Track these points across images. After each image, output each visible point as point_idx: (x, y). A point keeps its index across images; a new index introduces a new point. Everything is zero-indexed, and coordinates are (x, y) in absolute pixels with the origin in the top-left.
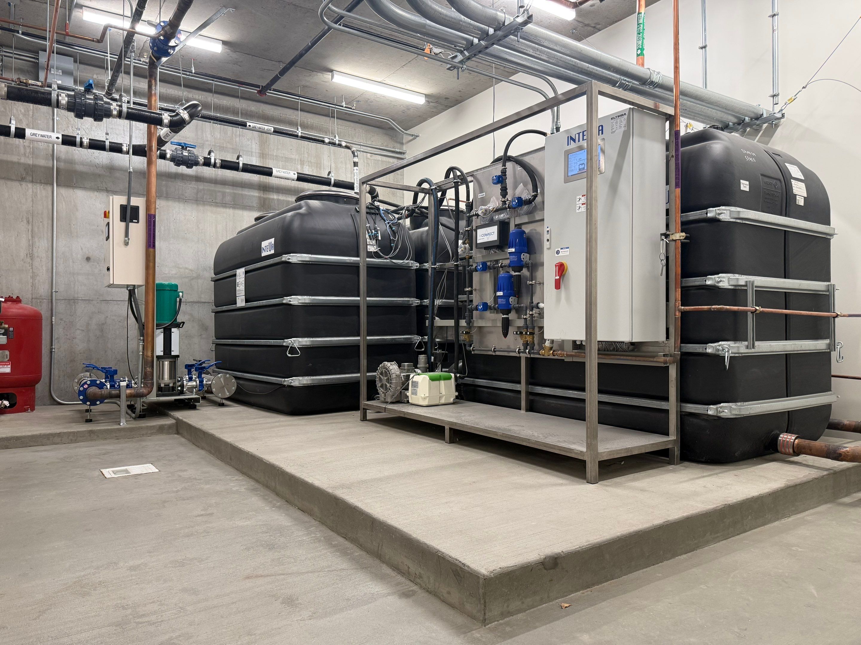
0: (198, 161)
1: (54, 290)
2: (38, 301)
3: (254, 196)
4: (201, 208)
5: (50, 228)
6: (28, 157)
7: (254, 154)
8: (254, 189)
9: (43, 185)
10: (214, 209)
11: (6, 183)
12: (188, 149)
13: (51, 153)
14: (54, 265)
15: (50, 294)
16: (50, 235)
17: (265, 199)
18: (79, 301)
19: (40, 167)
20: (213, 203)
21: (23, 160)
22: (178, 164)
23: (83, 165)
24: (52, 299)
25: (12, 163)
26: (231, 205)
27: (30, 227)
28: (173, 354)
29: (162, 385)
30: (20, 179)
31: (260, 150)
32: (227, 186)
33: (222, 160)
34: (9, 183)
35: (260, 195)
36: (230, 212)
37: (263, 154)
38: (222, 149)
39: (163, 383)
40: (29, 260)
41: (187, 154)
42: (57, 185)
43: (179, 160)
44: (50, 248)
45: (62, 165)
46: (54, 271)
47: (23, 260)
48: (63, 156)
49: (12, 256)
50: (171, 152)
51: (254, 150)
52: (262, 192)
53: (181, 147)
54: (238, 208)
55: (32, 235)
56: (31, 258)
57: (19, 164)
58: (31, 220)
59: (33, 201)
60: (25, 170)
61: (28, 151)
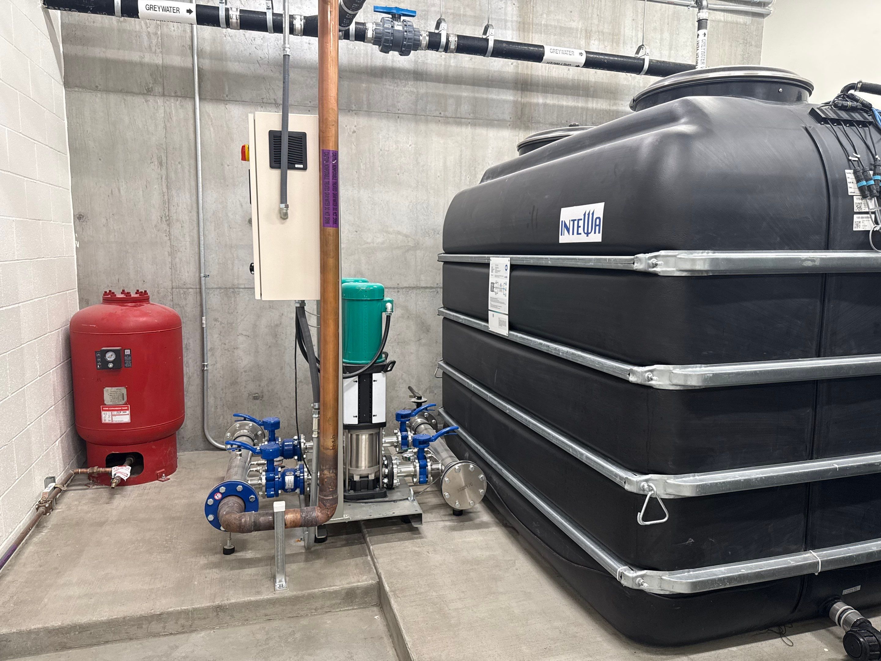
0: (419, 40)
1: (202, 275)
2: (182, 292)
3: (505, 101)
4: (422, 127)
5: (193, 171)
6: (155, 53)
7: (509, 24)
8: (508, 88)
9: (179, 99)
10: (442, 128)
11: (125, 100)
12: (403, 18)
13: (190, 43)
14: (201, 234)
15: (197, 280)
16: (193, 183)
17: (524, 106)
18: (241, 290)
19: (174, 68)
20: (440, 118)
21: (147, 58)
22: (385, 49)
23: (239, 62)
24: (200, 288)
25: (132, 64)
26: (469, 121)
27: (164, 172)
28: (375, 420)
29: (356, 478)
30: (145, 92)
31: (520, 16)
32: (463, 86)
33: (459, 36)
34: (129, 98)
35: (516, 99)
36: (467, 131)
37: (524, 23)
38: (458, 18)
39: (358, 475)
40: (164, 226)
41: (400, 28)
42: (200, 99)
43: (387, 41)
44: (195, 206)
45: (207, 64)
46: (202, 242)
47: (156, 226)
48: (207, 48)
49: (140, 220)
50: (375, 27)
51: (509, 18)
52: (519, 92)
53: (390, 16)
54: (480, 125)
55: (167, 186)
56: (168, 222)
57: (142, 65)
58: (164, 161)
59: (165, 128)
60: (151, 75)
61: (154, 42)
